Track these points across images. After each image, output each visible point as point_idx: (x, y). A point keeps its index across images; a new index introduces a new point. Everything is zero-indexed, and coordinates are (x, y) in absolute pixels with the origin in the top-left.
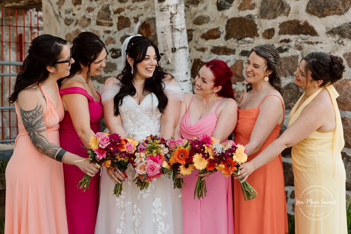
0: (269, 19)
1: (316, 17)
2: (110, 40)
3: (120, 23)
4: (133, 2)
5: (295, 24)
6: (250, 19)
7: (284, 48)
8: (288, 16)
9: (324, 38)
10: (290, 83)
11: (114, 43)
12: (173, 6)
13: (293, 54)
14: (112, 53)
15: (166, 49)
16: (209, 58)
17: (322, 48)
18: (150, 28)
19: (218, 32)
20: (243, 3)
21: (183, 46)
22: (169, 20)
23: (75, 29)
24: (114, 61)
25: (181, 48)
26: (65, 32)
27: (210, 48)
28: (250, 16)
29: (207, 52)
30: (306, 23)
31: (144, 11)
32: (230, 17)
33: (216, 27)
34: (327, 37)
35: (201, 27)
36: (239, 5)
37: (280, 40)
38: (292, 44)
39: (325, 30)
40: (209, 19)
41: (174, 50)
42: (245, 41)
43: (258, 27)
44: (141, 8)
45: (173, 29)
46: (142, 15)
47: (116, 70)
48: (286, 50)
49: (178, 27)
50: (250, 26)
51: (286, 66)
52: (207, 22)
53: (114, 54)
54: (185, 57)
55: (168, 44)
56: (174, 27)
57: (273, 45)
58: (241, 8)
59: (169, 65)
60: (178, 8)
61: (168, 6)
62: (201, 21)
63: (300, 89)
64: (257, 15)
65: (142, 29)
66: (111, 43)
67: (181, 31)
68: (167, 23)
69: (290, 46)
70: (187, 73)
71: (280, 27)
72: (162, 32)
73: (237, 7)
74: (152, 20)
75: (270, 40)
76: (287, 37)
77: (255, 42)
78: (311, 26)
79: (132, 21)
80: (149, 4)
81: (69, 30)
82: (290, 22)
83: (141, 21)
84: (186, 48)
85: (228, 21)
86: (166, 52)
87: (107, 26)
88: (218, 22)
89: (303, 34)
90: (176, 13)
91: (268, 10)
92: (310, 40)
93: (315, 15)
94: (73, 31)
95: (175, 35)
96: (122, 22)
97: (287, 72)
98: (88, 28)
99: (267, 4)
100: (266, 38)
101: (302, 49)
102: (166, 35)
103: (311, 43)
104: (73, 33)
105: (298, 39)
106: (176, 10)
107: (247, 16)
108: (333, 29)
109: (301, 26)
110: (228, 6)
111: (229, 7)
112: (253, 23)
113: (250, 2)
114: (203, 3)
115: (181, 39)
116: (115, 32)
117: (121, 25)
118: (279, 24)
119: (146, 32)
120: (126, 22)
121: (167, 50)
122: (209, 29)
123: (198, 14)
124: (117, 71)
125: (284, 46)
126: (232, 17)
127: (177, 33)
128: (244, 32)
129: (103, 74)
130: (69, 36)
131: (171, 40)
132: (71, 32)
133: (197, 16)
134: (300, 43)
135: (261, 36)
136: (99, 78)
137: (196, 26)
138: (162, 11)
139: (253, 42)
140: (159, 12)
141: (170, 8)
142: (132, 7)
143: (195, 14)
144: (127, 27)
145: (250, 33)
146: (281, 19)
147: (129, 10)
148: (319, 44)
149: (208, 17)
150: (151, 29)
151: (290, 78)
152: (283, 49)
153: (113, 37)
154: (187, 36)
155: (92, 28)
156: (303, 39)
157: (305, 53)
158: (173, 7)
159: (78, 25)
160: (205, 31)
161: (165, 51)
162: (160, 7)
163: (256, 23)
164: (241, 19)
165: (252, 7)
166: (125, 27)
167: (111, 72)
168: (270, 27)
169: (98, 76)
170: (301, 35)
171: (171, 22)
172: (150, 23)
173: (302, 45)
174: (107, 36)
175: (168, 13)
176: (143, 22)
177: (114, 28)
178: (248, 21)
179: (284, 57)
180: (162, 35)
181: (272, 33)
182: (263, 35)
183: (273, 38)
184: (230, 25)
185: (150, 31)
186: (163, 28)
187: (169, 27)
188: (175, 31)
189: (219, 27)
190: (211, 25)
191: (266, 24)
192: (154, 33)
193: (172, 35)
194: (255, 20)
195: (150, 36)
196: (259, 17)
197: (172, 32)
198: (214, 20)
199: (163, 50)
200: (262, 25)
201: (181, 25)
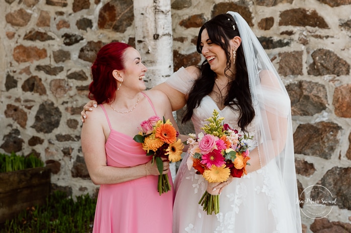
0: (267, 5)
1: (327, 6)
2: (63, 24)
3: (77, 3)
5: (300, 13)
6: (243, 5)
7: (285, 41)
8: (291, 3)
9: (337, 32)
10: (290, 84)
11: (68, 26)
13: (296, 50)
14: (65, 39)
15: (146, 35)
16: (188, 50)
17: (333, 43)
18: (115, 10)
19: (201, 19)
21: (167, 32)
23: (19, 8)
24: (67, 48)
25: (164, 35)
26: (5, 11)
27: (190, 38)
28: (243, 2)
29: (187, 43)
30: (314, 13)
32: (218, 1)
33: (199, 13)
34: (340, 30)
35: (180, 12)
37: (281, 32)
38: (296, 37)
39: (338, 23)
40: (191, 3)
41: (156, 37)
43: (253, 15)
45: (156, 10)
47: (70, 59)
48: (287, 44)
49: (163, 9)
51: (287, 64)
52: (188, 7)
53: (68, 41)
54: (169, 47)
55: (150, 29)
56: (158, 8)
57: (271, 37)
59: (148, 55)
62: (181, 5)
63: (304, 91)
64: (252, 0)
65: (105, 12)
66: (64, 26)
67: (166, 14)
68: (149, 2)
69: (292, 40)
70: (170, 66)
71: (281, 16)
72: (142, 14)
74: (117, 2)
75: (267, 31)
76: (290, 28)
78: (320, 17)
81: (11, 9)
82: (294, 11)
83: (103, 2)
84: (170, 35)
85: (215, 7)
86: (146, 39)
87: (60, 6)
88: (202, 7)
89: (309, 25)
92: (318, 33)
93: (326, 3)
94: (15, 11)
95: (159, 18)
96: (79, 2)
97: (288, 70)
98: (35, 7)
100: (262, 28)
101: (307, 43)
102: (147, 17)
103: (320, 37)
104: (16, 13)
105: (303, 31)
107: (239, 1)
108: (348, 21)
109: (308, 16)
112: (247, 10)
115: (165, 23)
116: (70, 14)
117: (78, 6)
118: (279, 13)
119: (109, 15)
120: (84, 3)
121: (148, 36)
122: (190, 15)
124: (70, 61)
125: (285, 39)
127: (161, 16)
129: (54, 64)
130: (10, 17)
131: (153, 24)
132: (12, 12)
134: (306, 36)
135: (256, 25)
136: (47, 69)
137: (175, 11)
144: (86, 8)
146: (283, 7)
148: (329, 39)
149: (190, 1)
150: (116, 12)
151: (291, 78)
152: (283, 43)
153: (67, 19)
154: (171, 21)
155: (40, 7)
156: (309, 32)
157: (311, 48)
159: (22, 3)
160: (186, 17)
161: (144, 37)
163: (251, 10)
164: (231, 5)
166: (82, 8)
167: (63, 61)
168: (268, 16)
169: (46, 66)
170: (308, 27)
171: (154, 2)
172: (115, 4)
173: (308, 39)
174: (59, 18)
176: (106, 3)
177: (69, 9)
178: (240, 7)
179: (285, 52)
180: (142, 17)
181: (271, 23)
182: (258, 25)
183: (271, 29)
184: (217, 11)
185: (115, 14)
186: (143, 9)
187: (151, 8)
188: (158, 14)
189: (203, 13)
190: (193, 10)
191: (263, 12)
192: (120, 16)
193: (154, 18)
194: (249, 6)
195: (115, 20)
196: (255, 3)
197: (155, 14)
198: (198, 4)
199: (142, 36)
200: (259, 12)
201: (166, 6)
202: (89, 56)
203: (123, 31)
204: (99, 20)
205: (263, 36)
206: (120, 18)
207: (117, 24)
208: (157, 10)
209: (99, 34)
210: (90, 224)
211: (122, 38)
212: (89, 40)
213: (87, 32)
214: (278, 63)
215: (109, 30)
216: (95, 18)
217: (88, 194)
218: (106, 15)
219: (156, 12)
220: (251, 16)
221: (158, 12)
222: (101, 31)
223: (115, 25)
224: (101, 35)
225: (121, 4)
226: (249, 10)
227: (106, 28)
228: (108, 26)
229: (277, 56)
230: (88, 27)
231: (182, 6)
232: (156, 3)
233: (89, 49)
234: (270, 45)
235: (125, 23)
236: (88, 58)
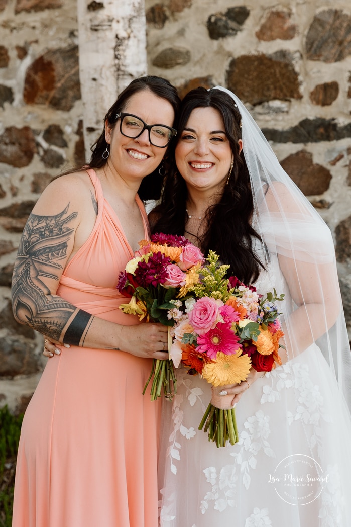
0: (327, 60)
4: (17, 12)
6: (282, 60)
12: (121, 21)
15: (101, 117)
18: (53, 70)
19: (208, 85)
20: (268, 25)
22: (112, 52)
28: (283, 54)
31: (41, 33)
32: (238, 53)
33: (204, 74)
35: (169, 73)
36: (257, 28)
40: (189, 57)
42: (269, 108)
43: (300, 78)
44: (34, 28)
46: (36, 42)
49: (131, 69)
50: (283, 75)
52: (184, 64)
56: (122, 68)
57: (334, 119)
58: (263, 34)
60: (133, 25)
61: (111, 20)
62: (171, 60)
64: (298, 51)
65: (36, 73)
68: (106, 58)
71: (350, 79)
72: (94, 80)
73: (254, 33)
74: (58, 55)
75: (327, 108)
77: (292, 111)
79: (13, 54)
80: (51, 19)
83: (33, 56)
85: (233, 64)
88: (208, 63)
90: (129, 37)
91: (324, 42)
99: (323, 27)
100: (318, 103)
102: (102, 85)
106: (129, 31)
107: (276, 53)
110: (233, 30)
111: (235, 31)
112: (290, 68)
113: (284, 22)
114: (176, 20)
118: (348, 74)
119: (43, 79)
122: (188, 79)
123: (165, 46)
126: (243, 52)
128: (268, 89)
131: (114, 98)
133: (160, 49)
135: (306, 97)
137: (159, 72)
138: (96, 30)
139: (287, 112)
140: (89, 32)
141: (114, 24)
142: (13, 25)
143: (158, 44)
144: (2, 67)
145: (281, 90)
147: (7, 31)
149: (188, 53)
150: (55, 74)
158: (121, 24)
160: (180, 83)
161: (98, 122)
162: (91, 20)
163: (297, 69)
164: (262, 60)
165: (289, 34)
168: (328, 79)
171: (116, 57)
172: (53, 59)
175: (110, 35)
176: (37, 56)
178: (279, 64)
180: (94, 86)
181: (334, 93)
182: (311, 97)
183: (334, 103)
184: (237, 71)
185: (53, 77)
186: (96, 70)
187: (110, 68)
188: (123, 79)
189: (211, 73)
190: (193, 70)
191: (319, 72)
192: (63, 81)
193: (116, 87)
194: (294, 62)
195: (53, 88)
196: (305, 56)
197: (118, 79)
198: (201, 59)
199: (95, 120)
200: (311, 73)
201: (137, 65)
202: (8, 155)
203: (68, 108)
204: (25, 89)
205: (319, 116)
206: (62, 85)
207: (57, 96)
208: (121, 73)
209: (26, 114)
210: (7, 462)
211: (66, 120)
212: (8, 125)
213: (3, 109)
214: (346, 166)
215: (43, 106)
216: (18, 84)
217: (6, 406)
218: (38, 78)
219: (118, 75)
220: (296, 79)
221: (123, 75)
222: (29, 108)
223: (54, 97)
224: (29, 117)
225: (64, 60)
226: (293, 70)
227: (37, 103)
228: (41, 100)
229: (345, 154)
230: (5, 100)
231: (173, 62)
232: (119, 59)
233: (7, 141)
234: (332, 134)
235: (71, 93)
236: (5, 157)
